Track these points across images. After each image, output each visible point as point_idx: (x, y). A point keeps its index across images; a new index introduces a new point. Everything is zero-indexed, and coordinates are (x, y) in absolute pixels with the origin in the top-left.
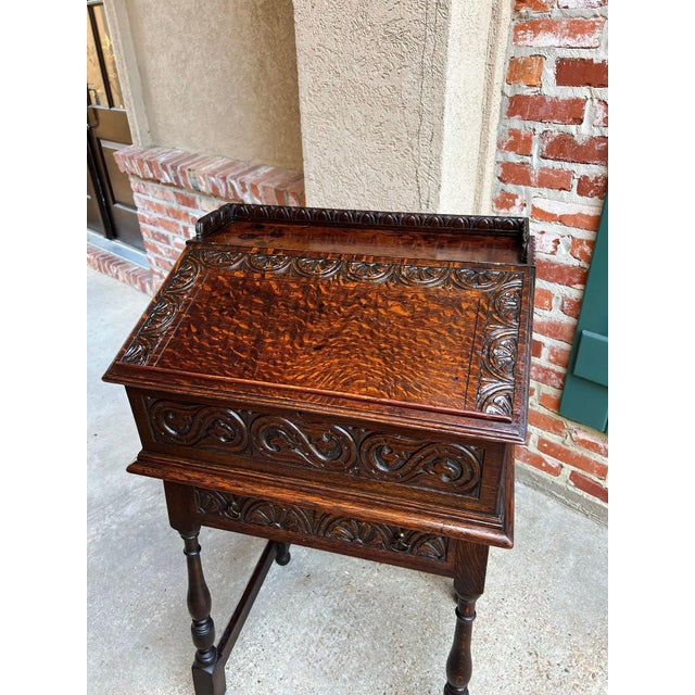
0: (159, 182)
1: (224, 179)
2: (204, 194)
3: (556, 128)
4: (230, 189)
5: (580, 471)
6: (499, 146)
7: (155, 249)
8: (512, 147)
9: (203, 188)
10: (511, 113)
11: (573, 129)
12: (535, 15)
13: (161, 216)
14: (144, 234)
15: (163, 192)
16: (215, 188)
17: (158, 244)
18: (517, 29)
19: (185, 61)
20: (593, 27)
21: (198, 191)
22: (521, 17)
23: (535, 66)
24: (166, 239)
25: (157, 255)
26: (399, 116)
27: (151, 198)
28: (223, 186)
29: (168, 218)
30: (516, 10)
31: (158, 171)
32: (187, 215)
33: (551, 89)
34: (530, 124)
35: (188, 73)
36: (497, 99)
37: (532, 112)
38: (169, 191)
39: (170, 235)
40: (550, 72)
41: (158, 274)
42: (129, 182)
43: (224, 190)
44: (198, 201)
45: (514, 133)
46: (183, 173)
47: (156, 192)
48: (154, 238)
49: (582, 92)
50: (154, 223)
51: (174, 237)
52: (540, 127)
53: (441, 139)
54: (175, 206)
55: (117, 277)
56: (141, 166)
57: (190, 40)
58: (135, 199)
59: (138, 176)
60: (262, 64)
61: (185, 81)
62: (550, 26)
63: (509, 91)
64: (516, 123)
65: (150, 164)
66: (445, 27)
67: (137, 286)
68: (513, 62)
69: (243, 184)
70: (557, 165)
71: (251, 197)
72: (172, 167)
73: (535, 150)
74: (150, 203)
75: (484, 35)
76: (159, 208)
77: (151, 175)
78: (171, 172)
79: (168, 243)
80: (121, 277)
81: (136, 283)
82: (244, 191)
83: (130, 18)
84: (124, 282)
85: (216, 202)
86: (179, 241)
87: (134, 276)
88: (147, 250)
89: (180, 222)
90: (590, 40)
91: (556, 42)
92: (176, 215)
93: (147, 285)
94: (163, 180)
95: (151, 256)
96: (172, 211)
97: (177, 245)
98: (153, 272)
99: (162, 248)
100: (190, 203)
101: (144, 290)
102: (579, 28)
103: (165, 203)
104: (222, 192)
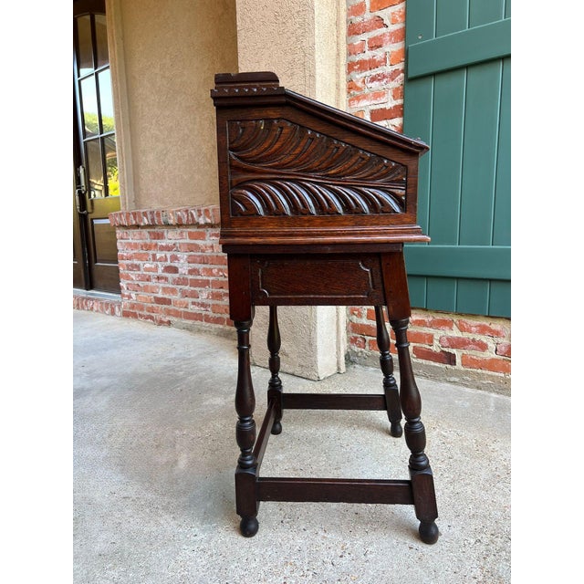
0: (138, 226)
1: (187, 211)
2: (171, 226)
4: (190, 218)
5: (418, 345)
7: (128, 277)
9: (171, 222)
12: (357, 93)
13: (135, 251)
14: (121, 268)
15: (140, 234)
16: (180, 219)
17: (130, 273)
18: (350, 101)
19: (166, 154)
20: (384, 94)
21: (167, 225)
22: (351, 95)
24: (138, 267)
25: (130, 282)
27: (130, 241)
28: (186, 216)
29: (141, 252)
30: (349, 92)
31: (140, 217)
32: (156, 245)
35: (166, 161)
38: (145, 232)
39: (141, 263)
41: (127, 296)
42: (116, 233)
43: (186, 219)
44: (165, 234)
46: (158, 214)
47: (134, 236)
48: (128, 269)
50: (130, 258)
51: (144, 264)
54: (148, 241)
55: (92, 309)
56: (127, 218)
58: (118, 244)
59: (124, 226)
62: (365, 97)
65: (135, 214)
66: (314, 86)
67: (107, 312)
69: (199, 211)
71: (204, 218)
72: (151, 213)
74: (129, 244)
75: (333, 95)
77: (134, 223)
78: (149, 216)
79: (139, 270)
80: (95, 308)
81: (107, 309)
82: (199, 216)
83: (131, 136)
84: (97, 311)
85: (179, 230)
86: (147, 265)
87: (107, 304)
88: (122, 280)
89: (151, 252)
90: (383, 100)
91: (368, 103)
92: (148, 247)
93: (117, 308)
94: (142, 224)
95: (123, 284)
96: (146, 245)
97: (146, 270)
98: (123, 296)
99: (133, 274)
100: (159, 236)
101: (113, 313)
102: (377, 95)
103: (141, 241)
104: (184, 221)
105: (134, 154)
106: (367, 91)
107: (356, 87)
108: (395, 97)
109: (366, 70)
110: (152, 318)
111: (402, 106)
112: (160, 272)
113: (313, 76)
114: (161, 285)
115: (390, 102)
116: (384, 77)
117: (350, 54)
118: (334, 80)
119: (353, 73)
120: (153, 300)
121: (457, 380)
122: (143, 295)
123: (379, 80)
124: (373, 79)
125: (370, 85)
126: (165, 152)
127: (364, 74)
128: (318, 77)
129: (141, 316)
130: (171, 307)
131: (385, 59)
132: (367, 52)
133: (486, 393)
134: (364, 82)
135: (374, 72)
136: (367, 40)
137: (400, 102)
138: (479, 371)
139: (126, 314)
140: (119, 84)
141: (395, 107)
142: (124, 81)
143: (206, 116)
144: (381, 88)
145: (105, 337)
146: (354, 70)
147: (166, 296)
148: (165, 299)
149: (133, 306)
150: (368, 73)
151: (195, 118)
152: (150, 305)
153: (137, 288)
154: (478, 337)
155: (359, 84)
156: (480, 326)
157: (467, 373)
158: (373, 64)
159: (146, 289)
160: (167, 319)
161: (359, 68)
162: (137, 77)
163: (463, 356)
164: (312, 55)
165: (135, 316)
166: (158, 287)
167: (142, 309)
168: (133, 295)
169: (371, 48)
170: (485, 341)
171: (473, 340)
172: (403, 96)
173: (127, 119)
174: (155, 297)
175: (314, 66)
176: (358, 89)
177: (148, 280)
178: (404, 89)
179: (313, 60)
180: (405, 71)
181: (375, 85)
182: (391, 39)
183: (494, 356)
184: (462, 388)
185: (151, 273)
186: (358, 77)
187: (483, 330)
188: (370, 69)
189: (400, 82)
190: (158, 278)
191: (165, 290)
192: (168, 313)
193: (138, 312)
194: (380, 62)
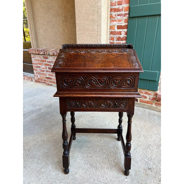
0: (39, 54)
1: (56, 51)
2: (51, 55)
3: (118, 36)
6: (109, 40)
7: (36, 70)
8: (111, 39)
9: (51, 54)
10: (111, 34)
11: (120, 36)
12: (113, 19)
13: (38, 62)
14: (34, 67)
15: (40, 57)
16: (54, 53)
17: (37, 69)
18: (111, 21)
19: (47, 30)
20: (122, 20)
21: (49, 55)
22: (111, 19)
23: (114, 27)
24: (40, 67)
25: (37, 71)
26: (94, 33)
27: (36, 58)
28: (56, 53)
29: (40, 62)
30: (110, 19)
31: (40, 51)
32: (46, 61)
33: (116, 30)
34: (114, 36)
35: (47, 33)
36: (108, 32)
37: (114, 33)
38: (42, 56)
39: (41, 66)
40: (116, 27)
41: (36, 76)
42: (31, 56)
43: (56, 54)
44: (49, 57)
45: (111, 37)
46: (46, 51)
47: (38, 57)
48: (36, 67)
49: (121, 30)
50: (37, 64)
51: (42, 66)
52: (115, 36)
53: (101, 35)
54: (43, 59)
56: (35, 51)
57: (48, 26)
58: (32, 59)
59: (34, 54)
60: (64, 30)
61: (46, 34)
62: (115, 21)
63: (110, 31)
64: (112, 36)
65: (38, 50)
66: (101, 19)
67: (30, 80)
68: (110, 26)
70: (118, 42)
72: (43, 50)
73: (115, 40)
74: (36, 60)
75: (106, 21)
76: (38, 60)
77: (38, 53)
78: (43, 52)
79: (40, 68)
80: (25, 79)
81: (30, 79)
83: (34, 22)
84: (26, 80)
85: (53, 57)
86: (43, 67)
87: (30, 78)
88: (34, 71)
89: (44, 63)
90: (121, 23)
91: (116, 23)
92: (43, 61)
93: (33, 79)
94: (41, 54)
95: (35, 72)
96: (42, 60)
97: (42, 68)
98: (35, 76)
99: (38, 69)
100: (47, 58)
101: (32, 81)
102: (120, 21)
103: (40, 59)
104: (55, 54)
105: (35, 29)
106: (116, 19)
107: (113, 17)
108: (125, 22)
109: (116, 12)
110: (45, 83)
111: (127, 25)
112: (47, 69)
113: (101, 16)
114: (48, 73)
115: (123, 24)
116: (122, 15)
117: (111, 6)
118: (107, 16)
119: (112, 12)
120: (45, 78)
121: (138, 105)
122: (42, 76)
123: (120, 16)
124: (118, 15)
125: (117, 17)
126: (46, 29)
127: (115, 13)
128: (102, 16)
129: (42, 82)
130: (52, 80)
131: (123, 9)
132: (117, 6)
133: (146, 109)
134: (115, 15)
135: (119, 13)
136: (117, 2)
137: (126, 24)
138: (144, 104)
139: (36, 81)
140: (28, 4)
141: (125, 25)
142: (30, 3)
143: (61, 19)
144: (121, 19)
145: (33, 90)
146: (112, 11)
147: (50, 77)
148: (50, 78)
149: (39, 79)
150: (117, 13)
151: (57, 19)
152: (45, 79)
153: (40, 74)
154: (145, 95)
155: (114, 16)
156: (145, 92)
157: (141, 104)
158: (118, 10)
159: (43, 74)
160: (51, 84)
161: (114, 11)
162: (35, 1)
163: (140, 99)
164: (101, 9)
165: (39, 82)
166: (47, 74)
167: (42, 80)
168: (39, 76)
169: (118, 5)
170: (146, 96)
171: (143, 96)
172: (128, 22)
173: (32, 17)
174: (46, 77)
175: (101, 13)
176: (114, 18)
177: (43, 71)
178: (128, 20)
179: (101, 11)
180: (129, 14)
181: (119, 17)
182: (125, 3)
183: (149, 100)
184: (139, 108)
185: (44, 69)
186: (114, 14)
187: (146, 93)
188: (118, 12)
189: (127, 17)
190: (47, 71)
191: (49, 75)
192: (51, 82)
193: (40, 81)
194: (121, 10)
